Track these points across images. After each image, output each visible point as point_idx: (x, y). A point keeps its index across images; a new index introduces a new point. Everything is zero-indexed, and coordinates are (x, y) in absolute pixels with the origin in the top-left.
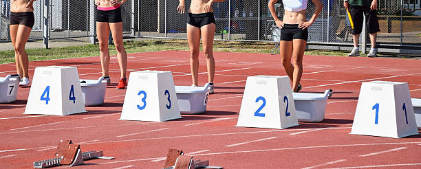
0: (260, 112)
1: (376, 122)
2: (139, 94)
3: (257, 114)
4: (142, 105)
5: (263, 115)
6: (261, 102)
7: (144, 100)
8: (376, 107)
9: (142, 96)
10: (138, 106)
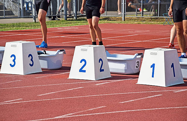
0: (83, 69)
1: (153, 76)
2: (11, 57)
3: (81, 70)
4: (13, 64)
5: (85, 71)
6: (83, 63)
7: (14, 61)
8: (153, 66)
9: (13, 58)
10: (11, 65)
